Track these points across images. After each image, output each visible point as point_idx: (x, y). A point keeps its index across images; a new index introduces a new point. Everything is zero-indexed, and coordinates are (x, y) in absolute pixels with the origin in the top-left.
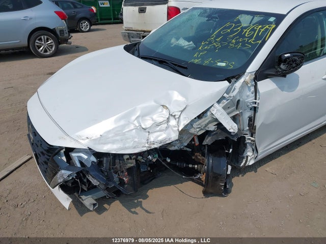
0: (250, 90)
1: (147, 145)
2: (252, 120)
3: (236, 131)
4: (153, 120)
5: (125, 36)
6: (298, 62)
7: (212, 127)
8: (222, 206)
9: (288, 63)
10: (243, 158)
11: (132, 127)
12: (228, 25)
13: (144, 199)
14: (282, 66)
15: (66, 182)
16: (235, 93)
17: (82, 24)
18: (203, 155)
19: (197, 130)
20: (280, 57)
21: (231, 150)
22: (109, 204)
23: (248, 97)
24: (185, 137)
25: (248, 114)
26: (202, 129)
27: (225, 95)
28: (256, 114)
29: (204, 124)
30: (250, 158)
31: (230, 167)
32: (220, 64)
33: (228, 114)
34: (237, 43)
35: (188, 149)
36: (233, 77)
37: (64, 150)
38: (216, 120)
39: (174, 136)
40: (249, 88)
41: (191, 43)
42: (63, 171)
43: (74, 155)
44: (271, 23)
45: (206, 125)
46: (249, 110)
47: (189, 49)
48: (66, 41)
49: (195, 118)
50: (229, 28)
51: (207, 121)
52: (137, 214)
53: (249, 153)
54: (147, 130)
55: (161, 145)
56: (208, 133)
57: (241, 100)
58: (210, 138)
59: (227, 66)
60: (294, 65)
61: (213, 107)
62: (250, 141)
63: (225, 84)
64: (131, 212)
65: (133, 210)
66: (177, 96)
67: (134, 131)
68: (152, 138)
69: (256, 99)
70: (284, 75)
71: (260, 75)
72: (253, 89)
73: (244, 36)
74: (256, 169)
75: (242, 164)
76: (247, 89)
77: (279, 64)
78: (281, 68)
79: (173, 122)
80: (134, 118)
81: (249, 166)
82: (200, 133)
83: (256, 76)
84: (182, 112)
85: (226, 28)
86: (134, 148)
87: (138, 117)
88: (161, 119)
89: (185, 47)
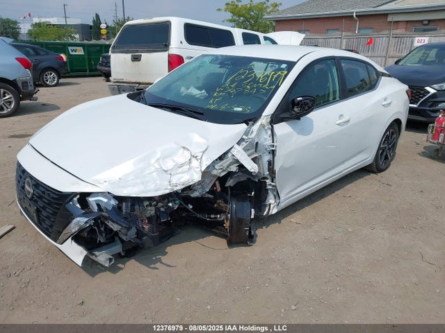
0: (267, 133)
1: (169, 187)
2: (271, 164)
3: (257, 171)
4: (174, 161)
5: (113, 89)
6: (310, 105)
7: (234, 168)
8: (248, 254)
9: (301, 107)
10: (266, 206)
11: (153, 169)
12: (241, 71)
13: (163, 255)
14: (296, 109)
15: (81, 230)
16: (253, 136)
17: (46, 75)
18: (226, 202)
19: (218, 172)
20: (293, 100)
21: (253, 193)
22: (124, 264)
23: (266, 140)
24: (207, 181)
25: (267, 158)
26: (224, 171)
27: (244, 137)
28: (275, 158)
29: (225, 165)
30: (272, 205)
31: (253, 211)
32: (236, 109)
33: (249, 156)
34: (252, 88)
35: (210, 196)
36: (251, 120)
37: (78, 196)
38: (237, 161)
39: (197, 177)
40: (266, 130)
41: (204, 91)
42: (78, 219)
43: (91, 199)
44: (283, 69)
45: (228, 167)
46: (267, 153)
47: (202, 98)
48: (29, 96)
49: (217, 160)
50: (243, 74)
51: (229, 163)
52: (157, 269)
53: (271, 200)
54: (169, 172)
55: (184, 187)
56: (230, 174)
57: (259, 142)
58: (232, 180)
59: (244, 110)
60: (306, 108)
61: (233, 149)
62: (271, 187)
63: (244, 126)
64: (151, 268)
65: (152, 266)
66: (197, 138)
67: (155, 173)
68: (174, 181)
69: (273, 142)
70: (298, 117)
71: (276, 119)
72: (269, 132)
73: (258, 82)
74: (280, 220)
75: (265, 213)
76: (264, 132)
77: (293, 107)
78: (294, 111)
79: (195, 163)
80: (153, 161)
81: (272, 215)
82: (222, 174)
83: (272, 119)
84: (204, 152)
85: (239, 74)
86: (156, 190)
87: (158, 159)
88: (183, 161)
89: (198, 96)
